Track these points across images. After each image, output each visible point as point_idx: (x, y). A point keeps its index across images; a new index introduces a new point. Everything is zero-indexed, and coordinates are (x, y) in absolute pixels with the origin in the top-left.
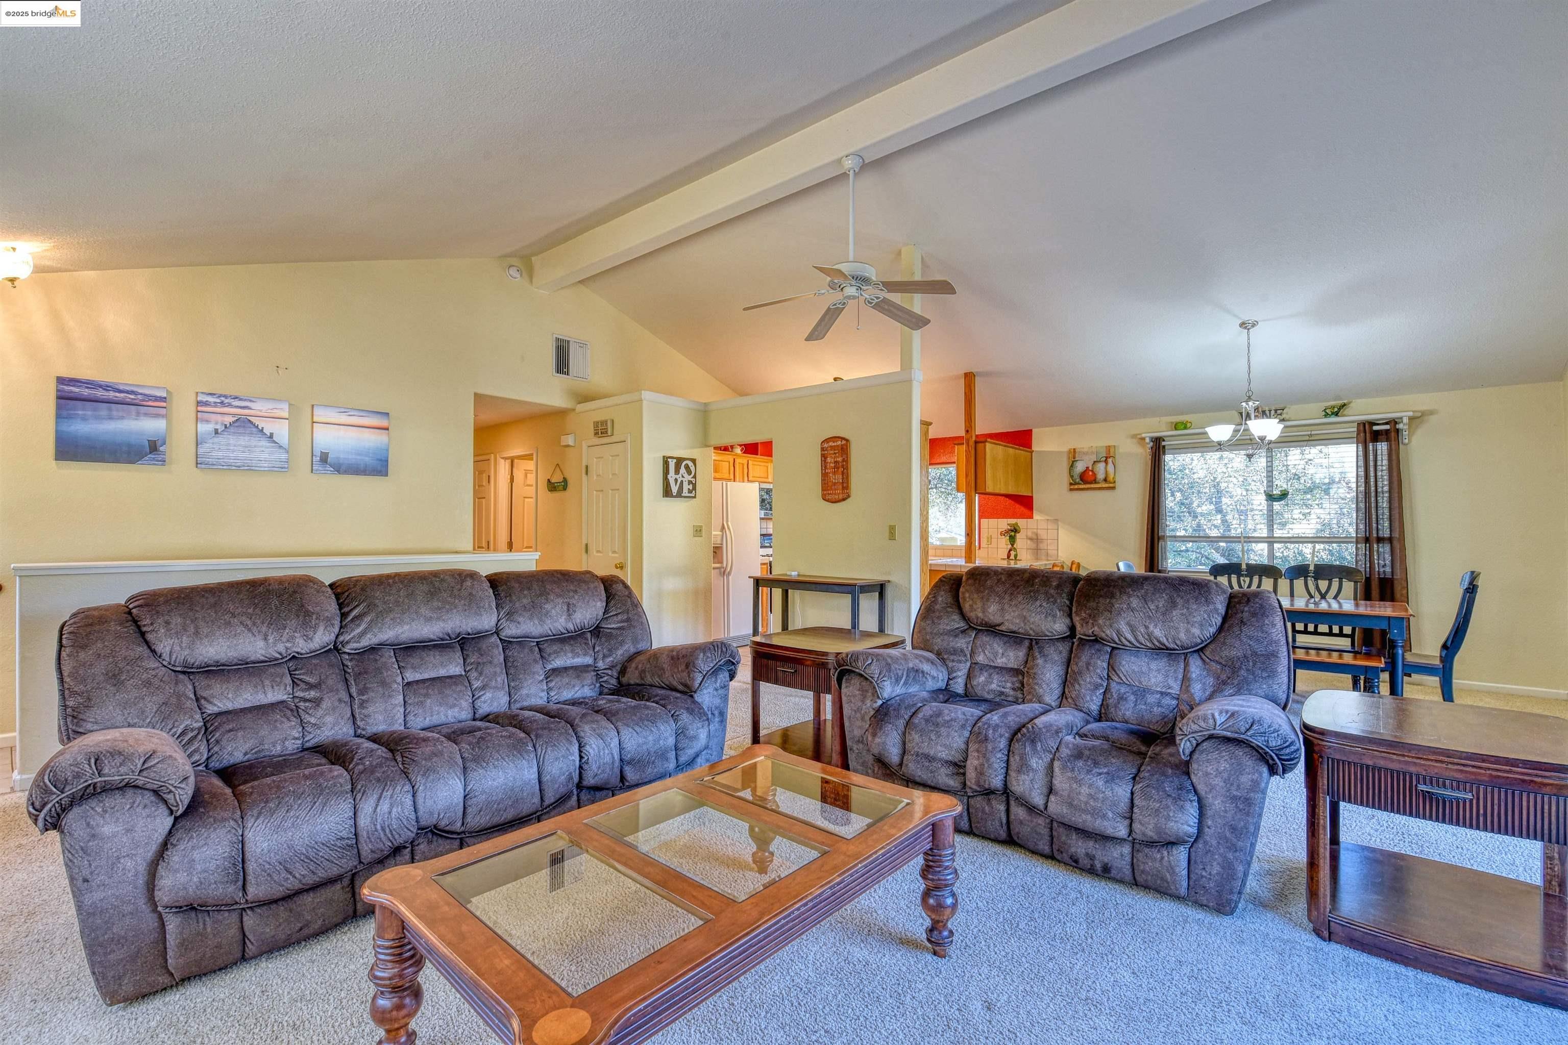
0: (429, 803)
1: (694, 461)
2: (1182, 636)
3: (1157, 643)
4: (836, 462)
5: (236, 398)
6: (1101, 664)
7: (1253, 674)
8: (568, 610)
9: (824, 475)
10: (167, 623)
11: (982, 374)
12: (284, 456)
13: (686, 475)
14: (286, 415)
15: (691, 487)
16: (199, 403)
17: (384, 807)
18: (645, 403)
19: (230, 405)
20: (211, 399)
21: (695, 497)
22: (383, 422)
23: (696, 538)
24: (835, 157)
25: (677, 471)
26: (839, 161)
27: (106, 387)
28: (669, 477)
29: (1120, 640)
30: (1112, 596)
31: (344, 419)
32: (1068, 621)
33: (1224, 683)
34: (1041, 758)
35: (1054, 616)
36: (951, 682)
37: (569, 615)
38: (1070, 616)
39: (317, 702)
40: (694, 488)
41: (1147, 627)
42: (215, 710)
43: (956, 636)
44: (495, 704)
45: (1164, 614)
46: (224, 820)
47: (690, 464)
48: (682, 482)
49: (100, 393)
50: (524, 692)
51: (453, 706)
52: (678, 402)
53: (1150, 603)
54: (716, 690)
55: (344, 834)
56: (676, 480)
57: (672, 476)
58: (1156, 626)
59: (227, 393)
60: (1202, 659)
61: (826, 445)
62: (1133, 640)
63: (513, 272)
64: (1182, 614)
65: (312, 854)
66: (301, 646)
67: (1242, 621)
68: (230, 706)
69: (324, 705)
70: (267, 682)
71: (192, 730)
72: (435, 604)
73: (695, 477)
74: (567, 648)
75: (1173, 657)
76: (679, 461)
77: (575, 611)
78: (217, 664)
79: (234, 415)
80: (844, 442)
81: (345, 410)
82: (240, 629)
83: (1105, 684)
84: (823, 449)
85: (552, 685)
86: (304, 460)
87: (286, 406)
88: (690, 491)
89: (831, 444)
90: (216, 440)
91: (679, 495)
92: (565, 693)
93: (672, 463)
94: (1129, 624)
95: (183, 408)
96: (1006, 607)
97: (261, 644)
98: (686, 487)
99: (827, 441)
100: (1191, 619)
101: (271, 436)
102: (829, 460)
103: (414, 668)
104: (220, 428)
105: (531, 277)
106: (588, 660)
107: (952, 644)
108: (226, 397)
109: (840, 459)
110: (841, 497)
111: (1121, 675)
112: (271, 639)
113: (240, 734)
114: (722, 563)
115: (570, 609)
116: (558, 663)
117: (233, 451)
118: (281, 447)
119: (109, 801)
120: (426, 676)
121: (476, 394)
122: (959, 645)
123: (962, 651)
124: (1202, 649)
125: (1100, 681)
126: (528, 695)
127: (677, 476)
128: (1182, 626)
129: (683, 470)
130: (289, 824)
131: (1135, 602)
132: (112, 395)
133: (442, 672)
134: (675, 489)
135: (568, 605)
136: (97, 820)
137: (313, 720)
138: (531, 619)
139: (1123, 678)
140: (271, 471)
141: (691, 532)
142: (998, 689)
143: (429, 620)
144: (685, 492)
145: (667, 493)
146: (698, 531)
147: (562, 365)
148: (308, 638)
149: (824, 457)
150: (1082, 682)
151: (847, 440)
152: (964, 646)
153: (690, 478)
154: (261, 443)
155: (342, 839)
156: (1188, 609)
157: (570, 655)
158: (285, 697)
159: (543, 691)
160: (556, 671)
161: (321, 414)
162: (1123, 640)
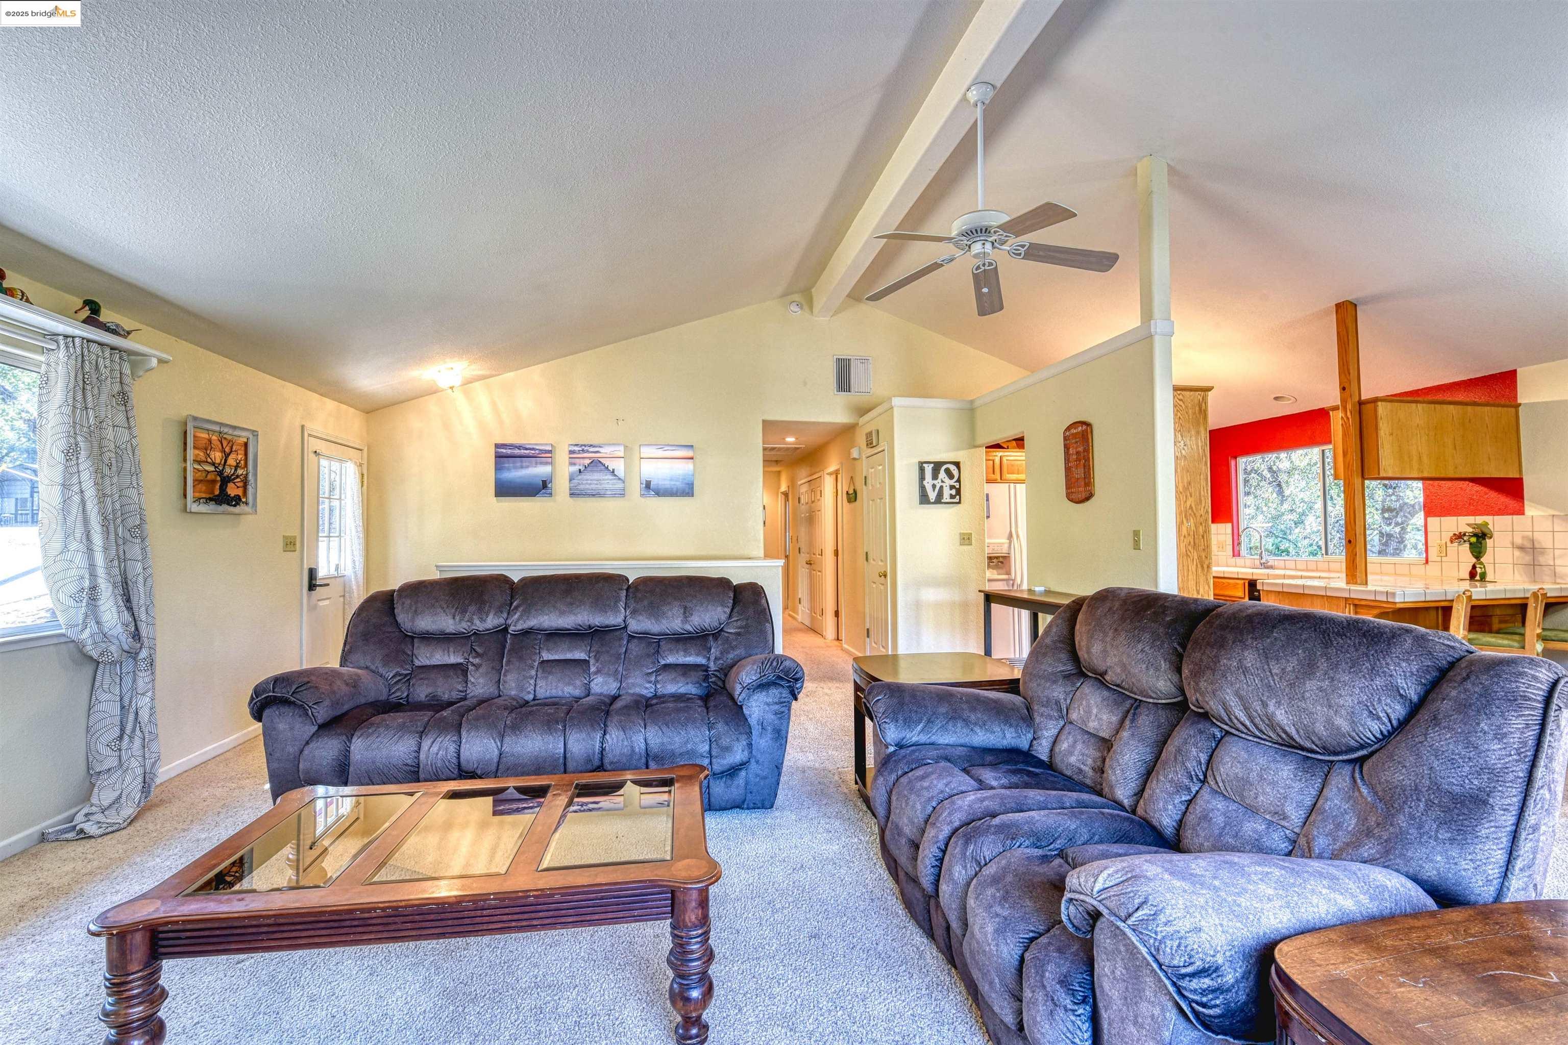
0: (468, 753)
1: (957, 464)
2: (1320, 728)
3: (1284, 736)
4: (1078, 453)
5: (591, 446)
6: (1197, 754)
7: (1420, 827)
8: (685, 613)
9: (1068, 470)
10: (403, 603)
11: (1366, 301)
12: (620, 485)
13: (947, 480)
14: (622, 454)
15: (953, 492)
16: (571, 452)
17: (435, 749)
18: (895, 409)
19: (588, 451)
20: (577, 449)
21: (959, 503)
22: (690, 453)
23: (966, 548)
24: (959, 96)
25: (935, 476)
26: (964, 99)
27: (519, 447)
28: (925, 483)
29: (1230, 719)
30: (1221, 644)
31: (660, 453)
32: (1175, 678)
33: (1369, 833)
34: (965, 867)
35: (1157, 669)
36: (1035, 742)
37: (686, 617)
38: (1179, 670)
39: (477, 667)
40: (958, 492)
41: (1265, 705)
42: (420, 664)
43: (1055, 682)
44: (605, 688)
45: (1292, 685)
46: (341, 734)
47: (952, 468)
48: (941, 487)
49: (517, 452)
50: (631, 681)
51: (569, 684)
52: (937, 404)
53: (1272, 663)
54: (768, 704)
55: (409, 762)
56: (934, 486)
57: (928, 481)
58: (1279, 703)
59: (586, 443)
60: (1353, 777)
61: (1068, 433)
62: (1248, 723)
63: (794, 308)
64: (1320, 689)
65: (386, 771)
66: (479, 625)
67: (1435, 718)
68: (428, 663)
69: (481, 670)
70: (451, 649)
71: (400, 675)
72: (568, 600)
73: (959, 481)
74: (680, 646)
75: (1309, 762)
76: (937, 466)
77: (692, 615)
78: (428, 633)
79: (590, 458)
80: (1084, 427)
81: (661, 446)
82: (439, 610)
83: (1194, 789)
84: (1065, 439)
85: (659, 678)
86: (635, 488)
87: (622, 448)
88: (952, 497)
89: (1074, 431)
90: (580, 477)
91: (939, 500)
92: (669, 687)
93: (929, 469)
94: (1237, 694)
95: (562, 457)
96: (1109, 647)
97: (451, 621)
98: (947, 493)
99: (1068, 429)
100: (1335, 700)
101: (613, 472)
102: (1071, 451)
103: (548, 650)
104: (582, 468)
105: (811, 308)
106: (701, 660)
107: (1046, 693)
108: (585, 446)
109: (1081, 449)
110: (1084, 496)
111: (1219, 779)
112: (457, 618)
113: (426, 682)
114: (1009, 573)
115: (687, 613)
116: (671, 659)
117: (590, 484)
118: (620, 479)
119: (285, 709)
120: (557, 657)
121: (764, 421)
122: (1055, 694)
123: (1057, 703)
124: (1361, 761)
125: (1186, 781)
126: (633, 685)
127: (935, 482)
128: (1320, 711)
129: (942, 474)
130: (374, 746)
131: (1250, 658)
132: (523, 452)
133: (569, 656)
134: (932, 496)
135: (685, 608)
136: (277, 720)
137: (472, 680)
138: (649, 619)
139: (1221, 784)
140: (614, 496)
141: (957, 538)
142: (1078, 765)
143: (562, 613)
144: (946, 497)
145: (924, 499)
146: (966, 539)
147: (844, 383)
148: (482, 620)
149: (1067, 447)
150: (1162, 778)
151: (1088, 425)
152: (1062, 697)
153: (952, 482)
154: (606, 477)
155: (407, 765)
156: (1332, 679)
157: (682, 653)
158: (462, 661)
159: (650, 682)
160: (667, 667)
161: (647, 451)
162: (1235, 721)
